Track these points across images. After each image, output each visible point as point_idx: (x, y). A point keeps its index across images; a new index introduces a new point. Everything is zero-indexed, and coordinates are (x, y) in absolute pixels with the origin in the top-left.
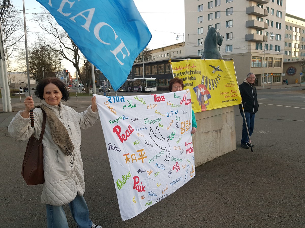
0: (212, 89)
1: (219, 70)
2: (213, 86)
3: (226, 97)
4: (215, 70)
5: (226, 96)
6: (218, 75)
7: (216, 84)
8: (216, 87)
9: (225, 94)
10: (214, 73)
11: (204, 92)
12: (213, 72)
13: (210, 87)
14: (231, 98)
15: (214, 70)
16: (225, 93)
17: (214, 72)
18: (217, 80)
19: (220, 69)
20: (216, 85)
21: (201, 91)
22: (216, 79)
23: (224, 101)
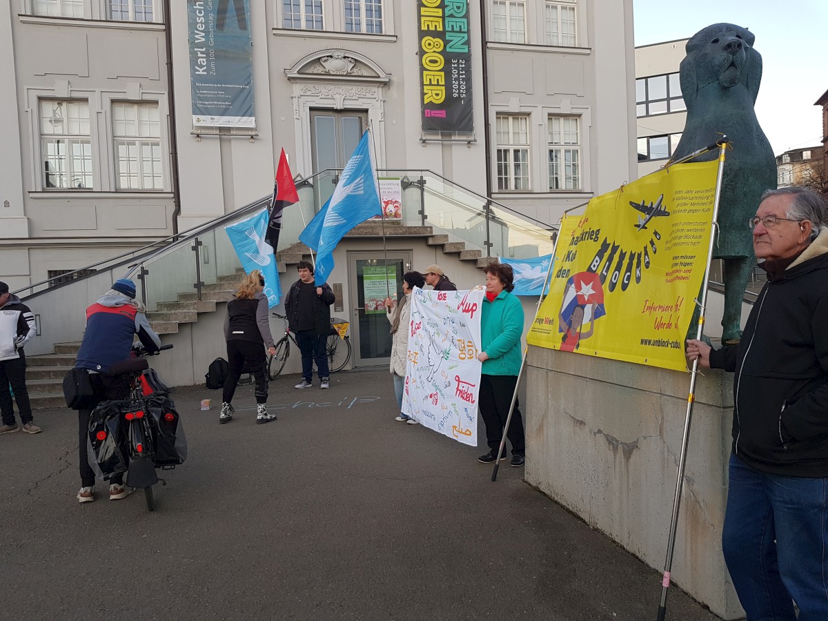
0: (619, 286)
2: (629, 277)
3: (659, 326)
4: (648, 216)
5: (659, 320)
6: (656, 233)
7: (640, 271)
8: (638, 279)
9: (658, 314)
10: (644, 227)
11: (590, 296)
12: (638, 226)
13: (614, 282)
15: (641, 217)
16: (660, 307)
17: (642, 223)
18: (646, 253)
19: (662, 209)
20: (638, 272)
21: (579, 293)
22: (645, 248)
23: (650, 342)
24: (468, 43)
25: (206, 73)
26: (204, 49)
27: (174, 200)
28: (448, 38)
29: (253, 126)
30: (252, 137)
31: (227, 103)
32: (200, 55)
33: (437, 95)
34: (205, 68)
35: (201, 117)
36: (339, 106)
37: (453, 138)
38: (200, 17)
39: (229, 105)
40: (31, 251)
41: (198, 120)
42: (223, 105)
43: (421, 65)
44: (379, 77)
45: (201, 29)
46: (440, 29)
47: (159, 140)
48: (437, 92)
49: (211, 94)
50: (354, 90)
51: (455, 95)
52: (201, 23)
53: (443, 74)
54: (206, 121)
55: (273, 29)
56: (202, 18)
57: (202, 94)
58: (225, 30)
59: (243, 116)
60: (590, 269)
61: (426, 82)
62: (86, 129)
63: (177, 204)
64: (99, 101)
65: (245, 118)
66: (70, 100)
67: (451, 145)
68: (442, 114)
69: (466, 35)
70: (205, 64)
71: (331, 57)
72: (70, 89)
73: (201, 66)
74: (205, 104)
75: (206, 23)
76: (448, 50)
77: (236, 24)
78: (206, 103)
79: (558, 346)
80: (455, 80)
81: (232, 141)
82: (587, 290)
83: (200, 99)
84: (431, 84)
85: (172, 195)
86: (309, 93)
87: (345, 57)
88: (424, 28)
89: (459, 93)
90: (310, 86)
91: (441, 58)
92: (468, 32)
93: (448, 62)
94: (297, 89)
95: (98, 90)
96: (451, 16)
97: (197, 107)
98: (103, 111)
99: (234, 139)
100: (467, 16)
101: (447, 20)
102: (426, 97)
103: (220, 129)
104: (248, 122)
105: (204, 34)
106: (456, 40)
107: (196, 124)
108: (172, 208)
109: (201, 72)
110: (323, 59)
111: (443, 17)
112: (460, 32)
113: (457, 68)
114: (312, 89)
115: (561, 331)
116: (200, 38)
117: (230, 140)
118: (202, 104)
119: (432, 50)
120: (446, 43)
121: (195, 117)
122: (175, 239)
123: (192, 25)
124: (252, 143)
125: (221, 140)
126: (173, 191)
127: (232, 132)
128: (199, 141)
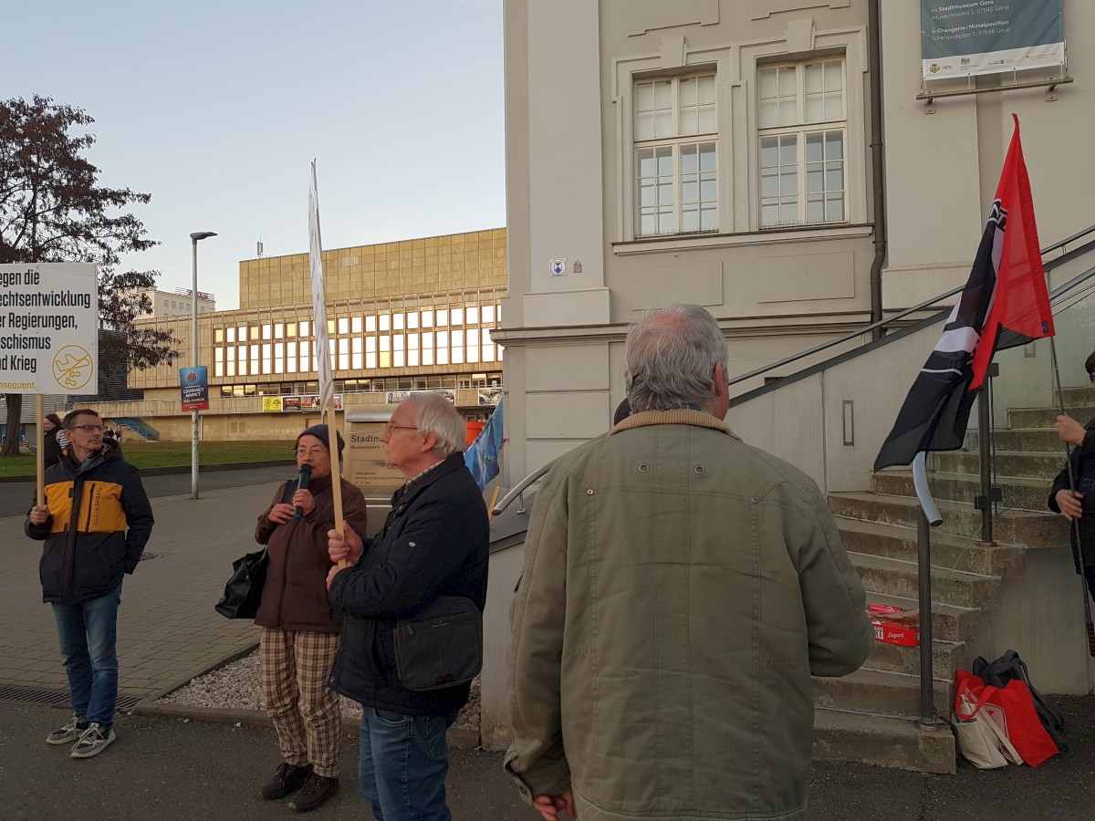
27: (873, 239)
29: (1059, 60)
30: (1052, 88)
31: (999, 23)
35: (940, 62)
39: (1001, 27)
40: (613, 347)
41: (934, 69)
42: (989, 28)
47: (844, 124)
49: (964, 9)
54: (952, 67)
57: (943, 13)
59: (1037, 43)
62: (709, 124)
63: (879, 245)
64: (735, 67)
65: (1041, 48)
66: (685, 74)
72: (686, 51)
74: (949, 34)
78: (953, 30)
83: (940, 24)
85: (869, 230)
95: (735, 46)
97: (933, 42)
98: (742, 83)
99: (1009, 97)
103: (979, 80)
104: (1049, 55)
107: (928, 75)
108: (867, 255)
117: (998, 104)
118: (943, 34)
121: (927, 64)
122: (876, 317)
124: (1052, 100)
125: (978, 104)
126: (872, 221)
127: (1004, 84)
128: (930, 113)
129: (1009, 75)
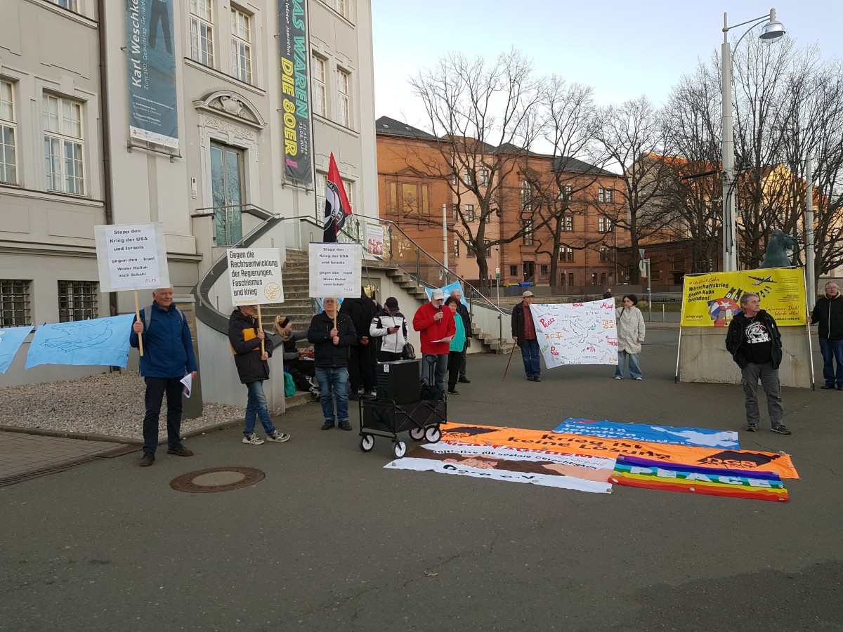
1: (769, 281)
4: (761, 282)
5: (777, 313)
6: (767, 287)
10: (759, 285)
11: (729, 306)
12: (755, 284)
14: (788, 316)
15: (758, 282)
16: (778, 309)
18: (763, 293)
19: (772, 281)
21: (721, 306)
22: (761, 291)
24: (307, 111)
25: (140, 86)
26: (139, 62)
27: (104, 209)
28: (297, 104)
29: (176, 147)
30: (172, 157)
31: (157, 120)
32: (136, 66)
33: (293, 148)
34: (140, 81)
35: (137, 130)
36: (231, 143)
37: (299, 185)
38: (136, 29)
39: (159, 123)
41: (135, 133)
42: (154, 121)
43: (283, 121)
44: (259, 124)
45: (136, 40)
46: (293, 95)
47: (82, 142)
48: (294, 146)
49: (145, 108)
50: (240, 130)
51: (302, 152)
52: (136, 34)
53: (295, 132)
54: (143, 134)
55: (185, 58)
56: (137, 30)
57: (137, 106)
58: (156, 48)
59: (169, 135)
60: (725, 297)
61: (287, 137)
65: (171, 139)
67: (297, 191)
68: (294, 164)
69: (306, 104)
70: (140, 77)
71: (229, 97)
72: (2, 64)
73: (137, 79)
74: (139, 117)
75: (141, 36)
76: (297, 113)
77: (163, 44)
78: (142, 116)
79: (713, 325)
80: (303, 139)
81: (157, 159)
82: (725, 305)
83: (141, 112)
84: (288, 139)
85: (102, 204)
86: (210, 125)
87: (238, 101)
88: (284, 92)
89: (304, 150)
90: (212, 119)
91: (293, 118)
92: (307, 103)
93: (297, 123)
94: (203, 119)
95: (32, 75)
96: (298, 86)
97: (135, 119)
98: (36, 99)
99: (159, 156)
100: (306, 89)
101: (296, 89)
102: (286, 148)
103: (146, 142)
104: (173, 143)
105: (138, 47)
106: (301, 107)
107: (132, 135)
108: (101, 217)
109: (137, 83)
110: (224, 98)
111: (294, 86)
112: (303, 101)
113: (302, 129)
114: (213, 122)
115: (712, 319)
116: (136, 49)
117: (154, 157)
118: (136, 116)
119: (288, 111)
120: (297, 107)
121: (132, 129)
123: (129, 34)
124: (172, 162)
125: (148, 155)
126: (104, 200)
127: (157, 149)
128: (130, 152)
129: (161, 146)
